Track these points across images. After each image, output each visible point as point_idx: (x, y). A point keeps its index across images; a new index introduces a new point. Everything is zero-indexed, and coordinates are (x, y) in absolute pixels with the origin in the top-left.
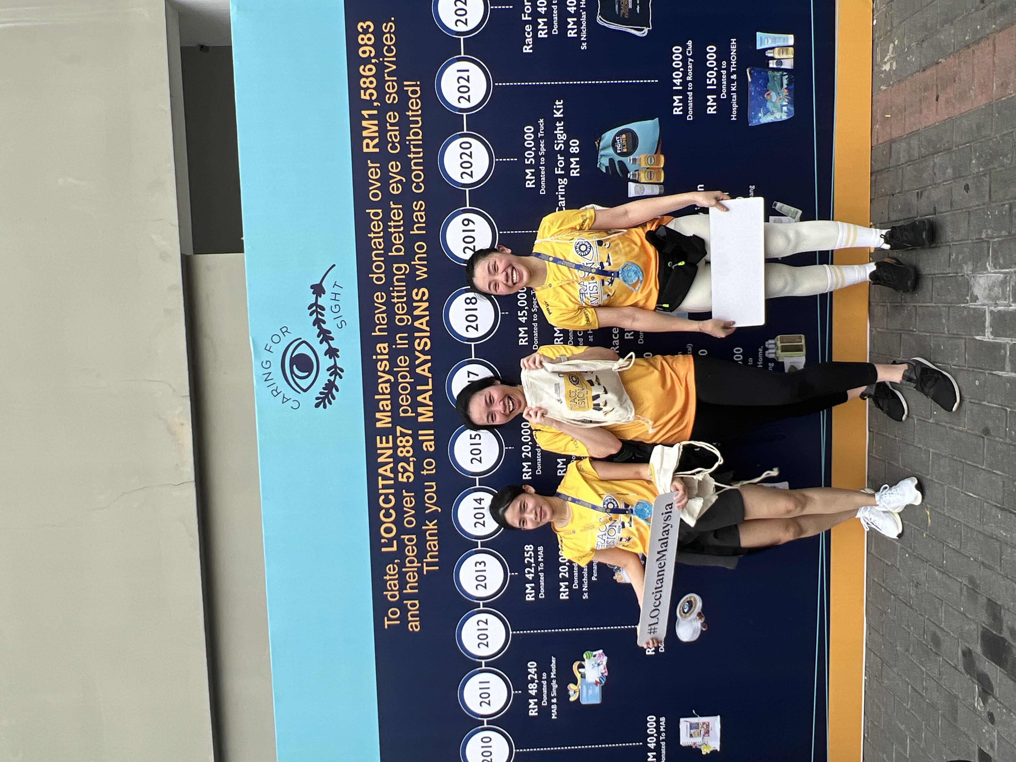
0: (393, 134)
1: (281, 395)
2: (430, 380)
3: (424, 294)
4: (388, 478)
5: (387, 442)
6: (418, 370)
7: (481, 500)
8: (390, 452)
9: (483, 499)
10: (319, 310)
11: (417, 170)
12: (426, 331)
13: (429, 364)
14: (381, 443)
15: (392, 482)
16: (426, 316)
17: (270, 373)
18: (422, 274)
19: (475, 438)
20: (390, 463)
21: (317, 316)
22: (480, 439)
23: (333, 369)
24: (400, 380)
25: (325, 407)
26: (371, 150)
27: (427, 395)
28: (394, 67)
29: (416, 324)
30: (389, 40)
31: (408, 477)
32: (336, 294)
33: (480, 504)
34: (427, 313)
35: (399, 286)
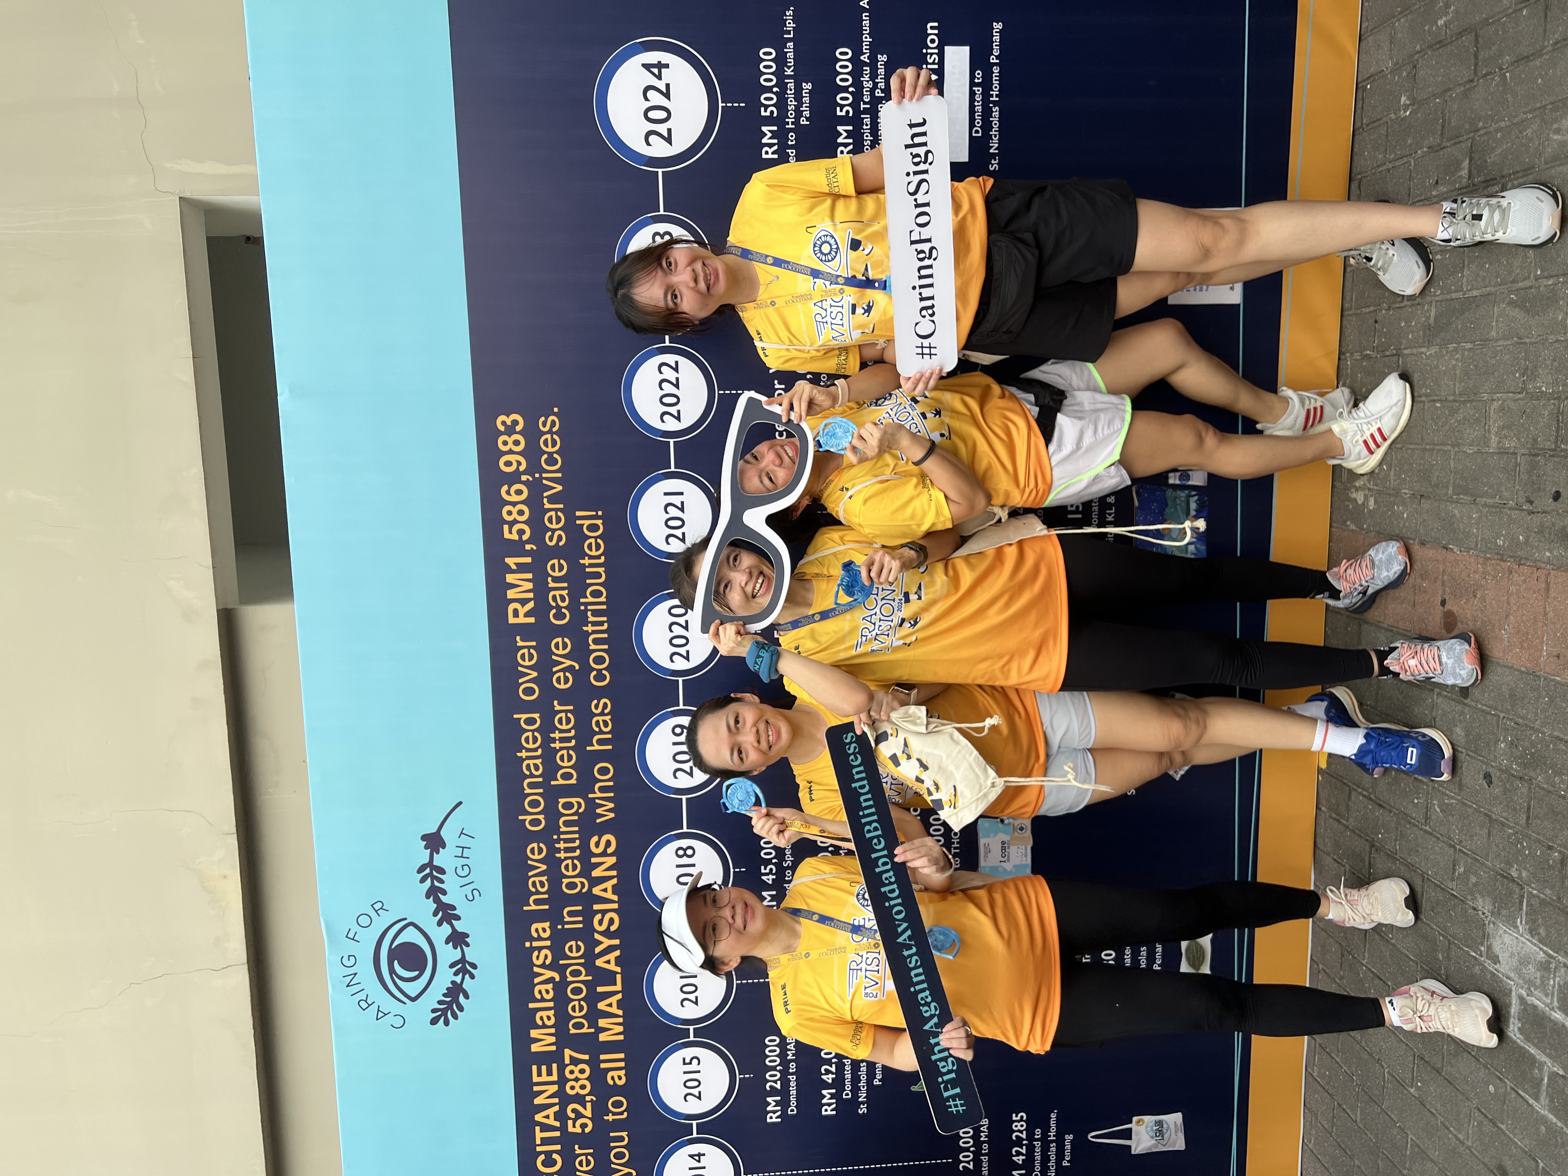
0: (559, 594)
1: (374, 1008)
2: (619, 977)
3: (608, 843)
4: (553, 1129)
5: (550, 1073)
6: (599, 962)
7: (699, 1155)
8: (555, 1088)
9: (704, 1155)
10: (435, 873)
11: (598, 650)
12: (613, 902)
13: (617, 953)
14: (539, 1076)
15: (558, 1134)
16: (611, 878)
17: (355, 974)
18: (606, 812)
19: (690, 1063)
20: (554, 1105)
21: (432, 882)
22: (699, 1064)
23: (460, 966)
24: (570, 979)
25: (447, 1023)
26: (522, 620)
27: (614, 1000)
28: (560, 488)
29: (596, 891)
30: (550, 444)
31: (584, 1126)
32: (463, 848)
33: (699, 1161)
34: (614, 873)
35: (569, 833)
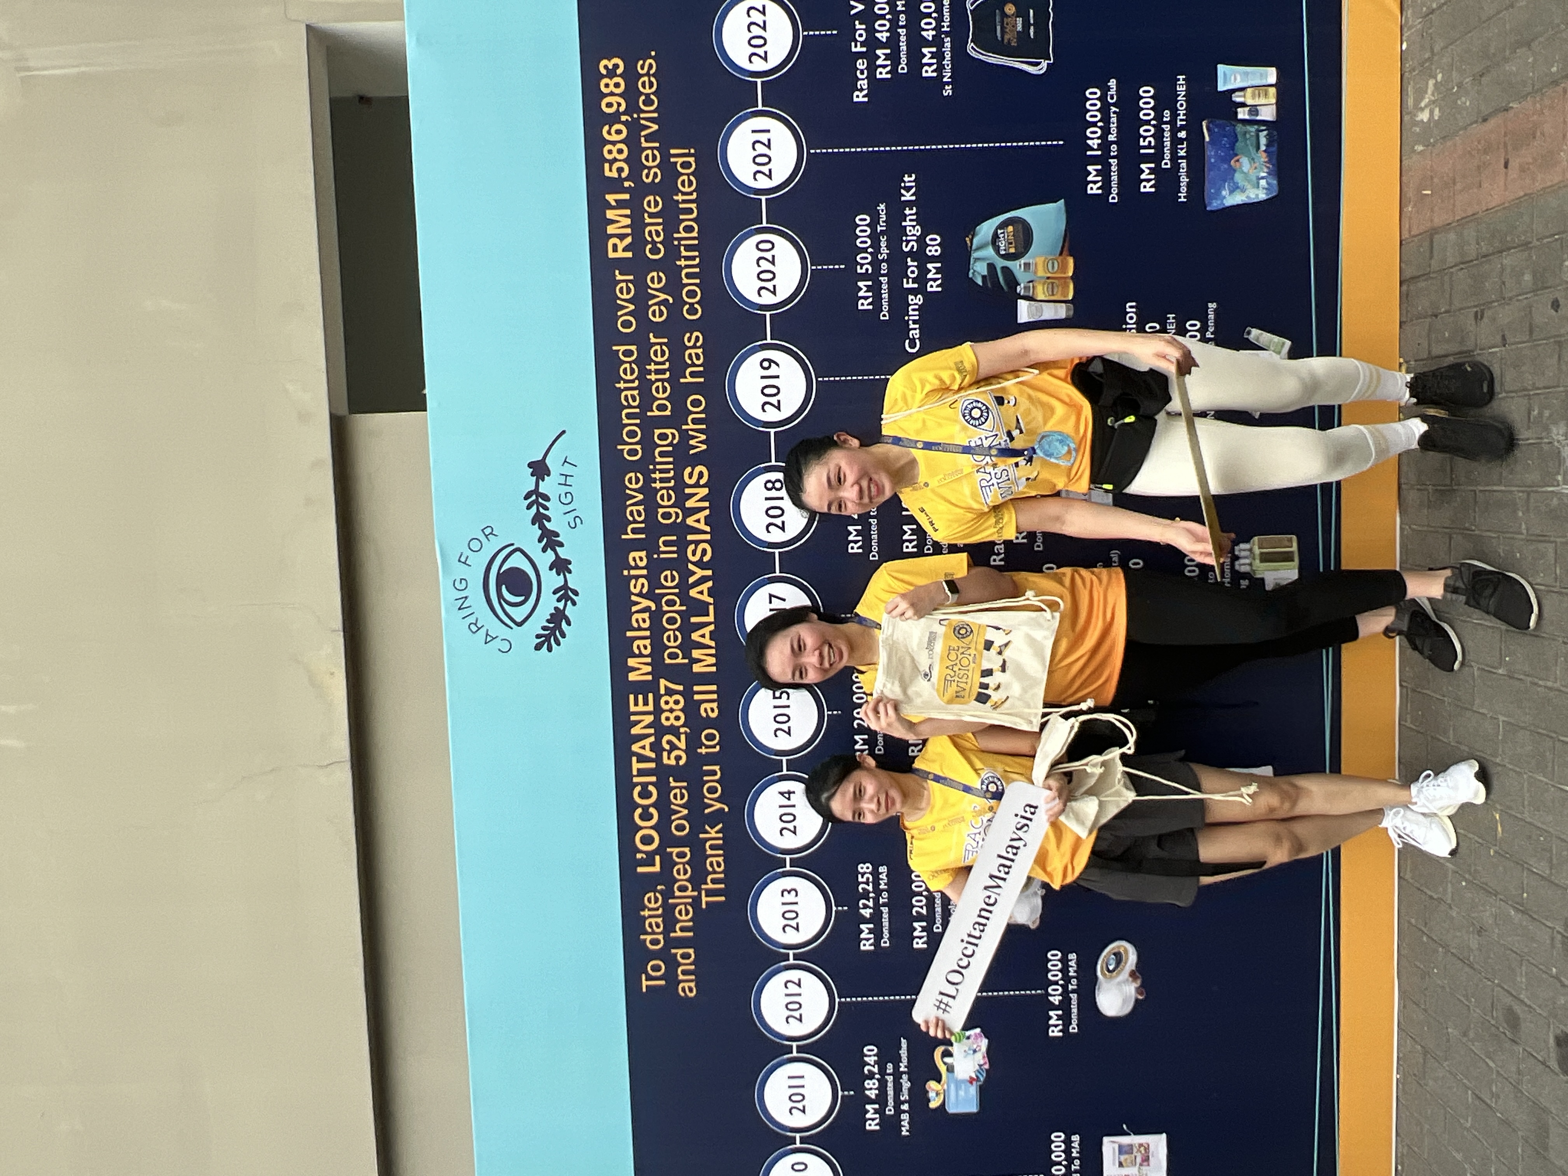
0: (654, 229)
1: (483, 632)
2: (711, 608)
3: (701, 475)
4: (649, 760)
5: (646, 703)
6: (693, 593)
7: (789, 793)
8: (651, 718)
9: (794, 792)
10: (540, 500)
11: (690, 284)
12: (705, 532)
13: (710, 584)
14: (637, 706)
15: (653, 765)
16: (704, 509)
17: (466, 598)
18: (698, 444)
19: (780, 697)
20: (649, 735)
21: (538, 509)
22: (788, 698)
23: (563, 592)
24: (665, 608)
25: (550, 649)
26: (620, 254)
27: (707, 631)
28: (655, 127)
29: (690, 521)
30: (647, 87)
31: (678, 758)
32: (566, 476)
33: (789, 799)
34: (707, 504)
35: (664, 463)
